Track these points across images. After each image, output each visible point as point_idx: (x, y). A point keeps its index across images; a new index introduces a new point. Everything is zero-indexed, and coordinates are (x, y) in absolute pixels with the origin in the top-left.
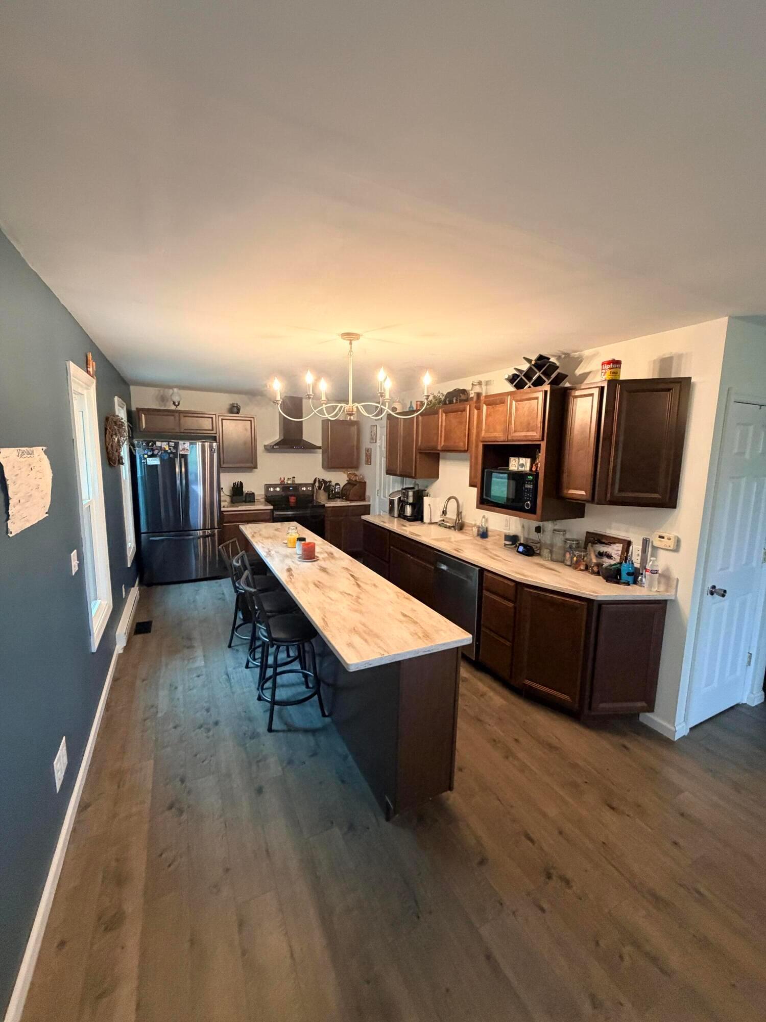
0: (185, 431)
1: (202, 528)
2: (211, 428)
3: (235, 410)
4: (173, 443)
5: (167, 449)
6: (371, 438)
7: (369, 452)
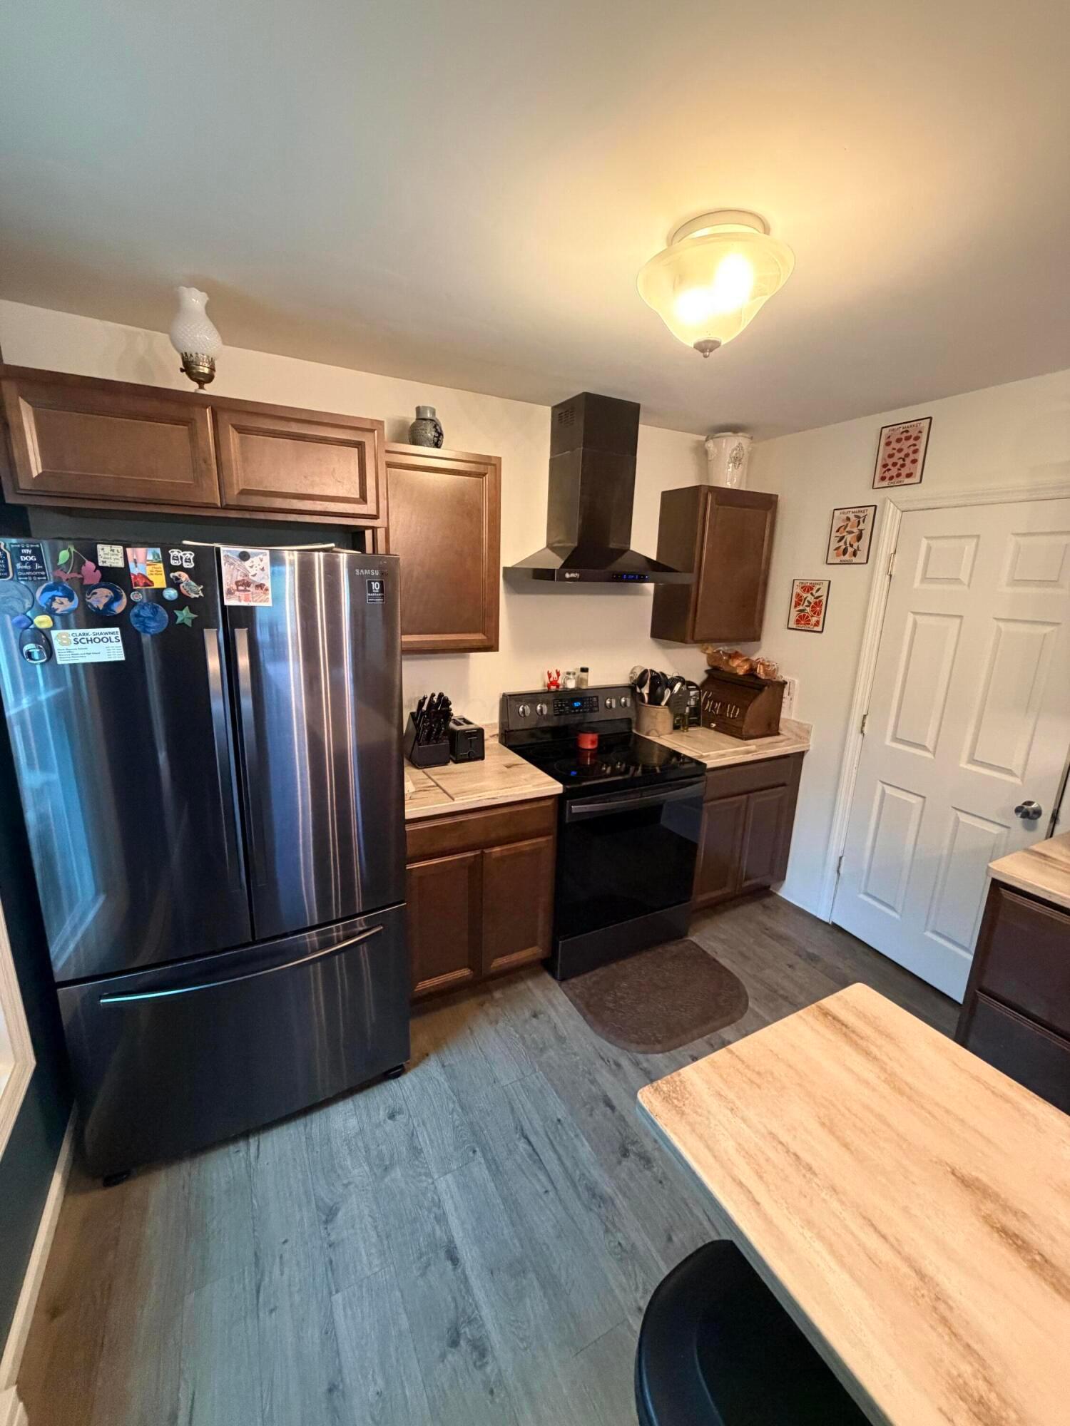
0: (245, 501)
1: (316, 922)
2: (355, 494)
3: (430, 434)
4: (189, 555)
5: (159, 581)
6: (835, 550)
7: (814, 592)
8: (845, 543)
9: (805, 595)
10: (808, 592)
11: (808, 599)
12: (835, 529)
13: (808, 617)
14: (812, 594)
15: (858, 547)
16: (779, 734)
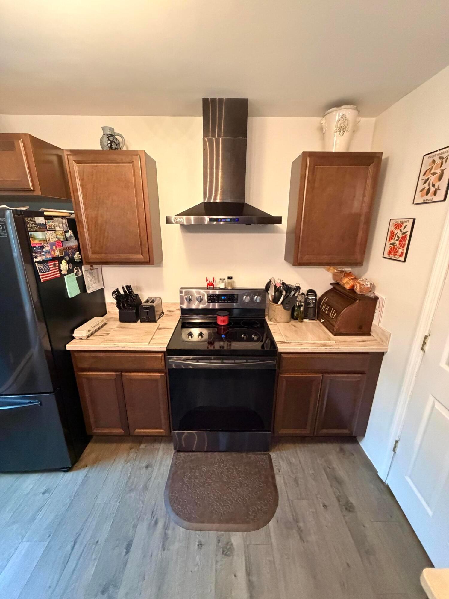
6: (420, 192)
7: (402, 228)
8: (429, 185)
9: (396, 232)
10: (398, 229)
11: (398, 234)
12: (422, 173)
13: (396, 249)
14: (401, 231)
15: (439, 187)
16: (370, 335)
